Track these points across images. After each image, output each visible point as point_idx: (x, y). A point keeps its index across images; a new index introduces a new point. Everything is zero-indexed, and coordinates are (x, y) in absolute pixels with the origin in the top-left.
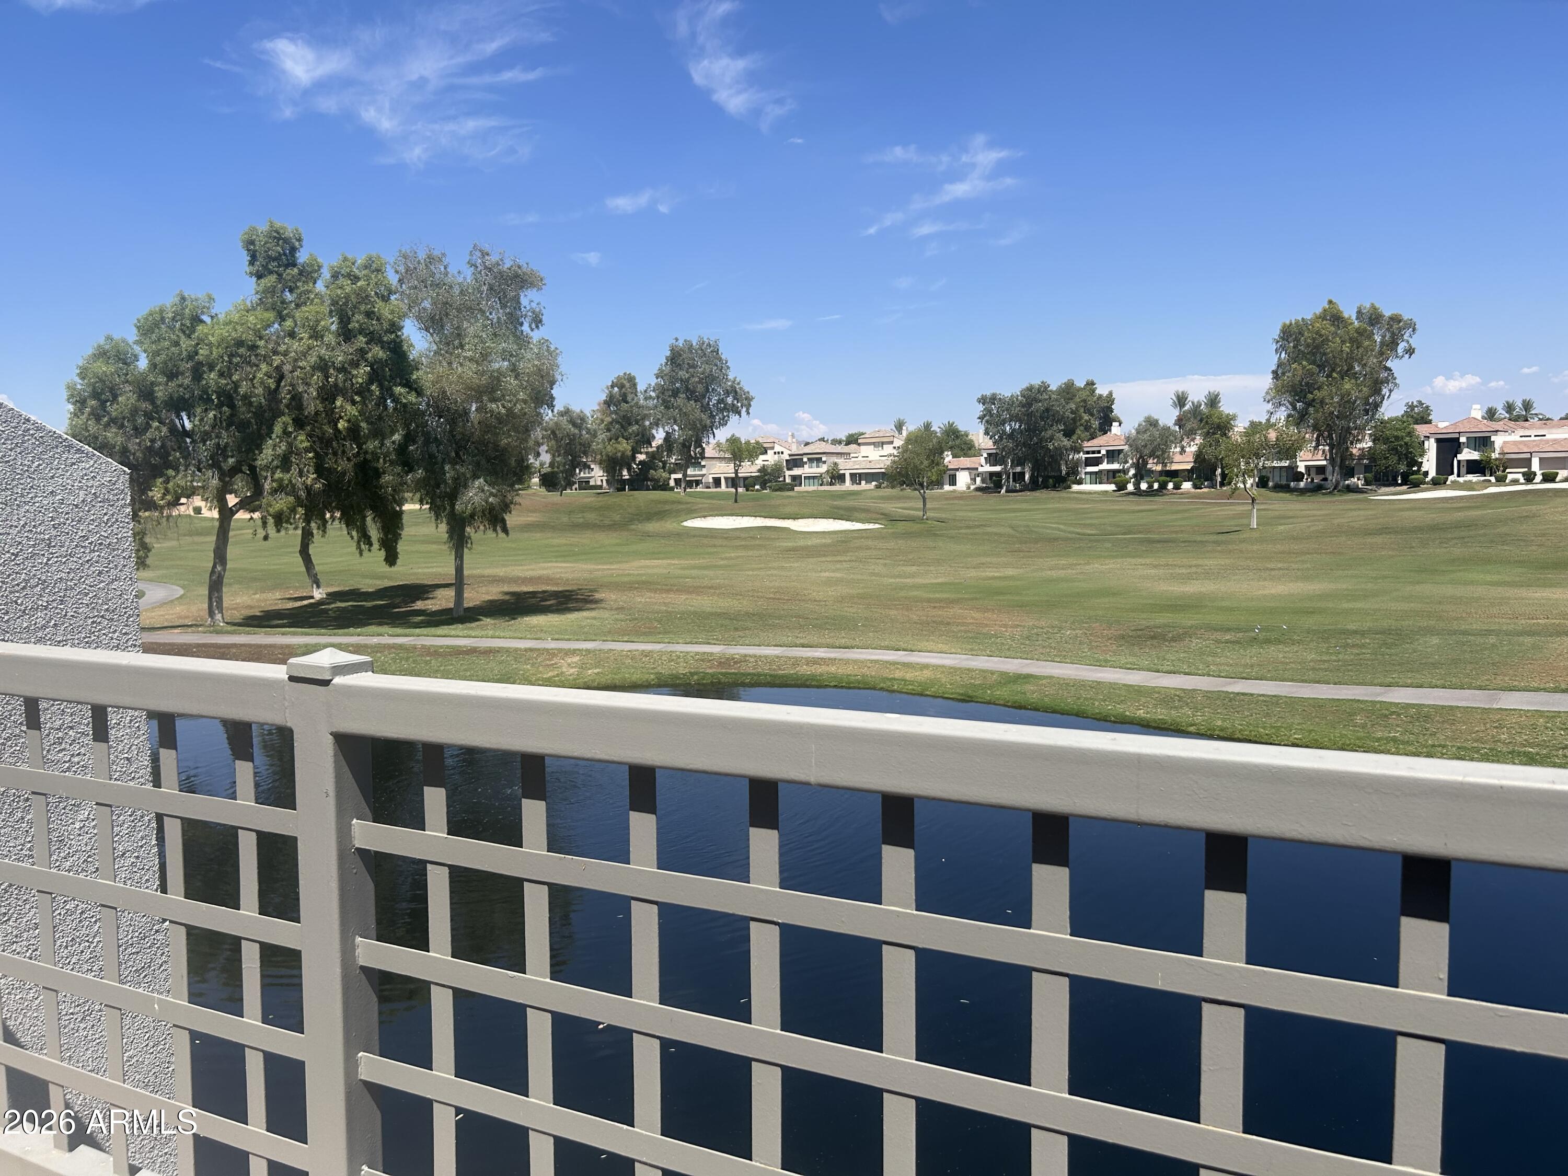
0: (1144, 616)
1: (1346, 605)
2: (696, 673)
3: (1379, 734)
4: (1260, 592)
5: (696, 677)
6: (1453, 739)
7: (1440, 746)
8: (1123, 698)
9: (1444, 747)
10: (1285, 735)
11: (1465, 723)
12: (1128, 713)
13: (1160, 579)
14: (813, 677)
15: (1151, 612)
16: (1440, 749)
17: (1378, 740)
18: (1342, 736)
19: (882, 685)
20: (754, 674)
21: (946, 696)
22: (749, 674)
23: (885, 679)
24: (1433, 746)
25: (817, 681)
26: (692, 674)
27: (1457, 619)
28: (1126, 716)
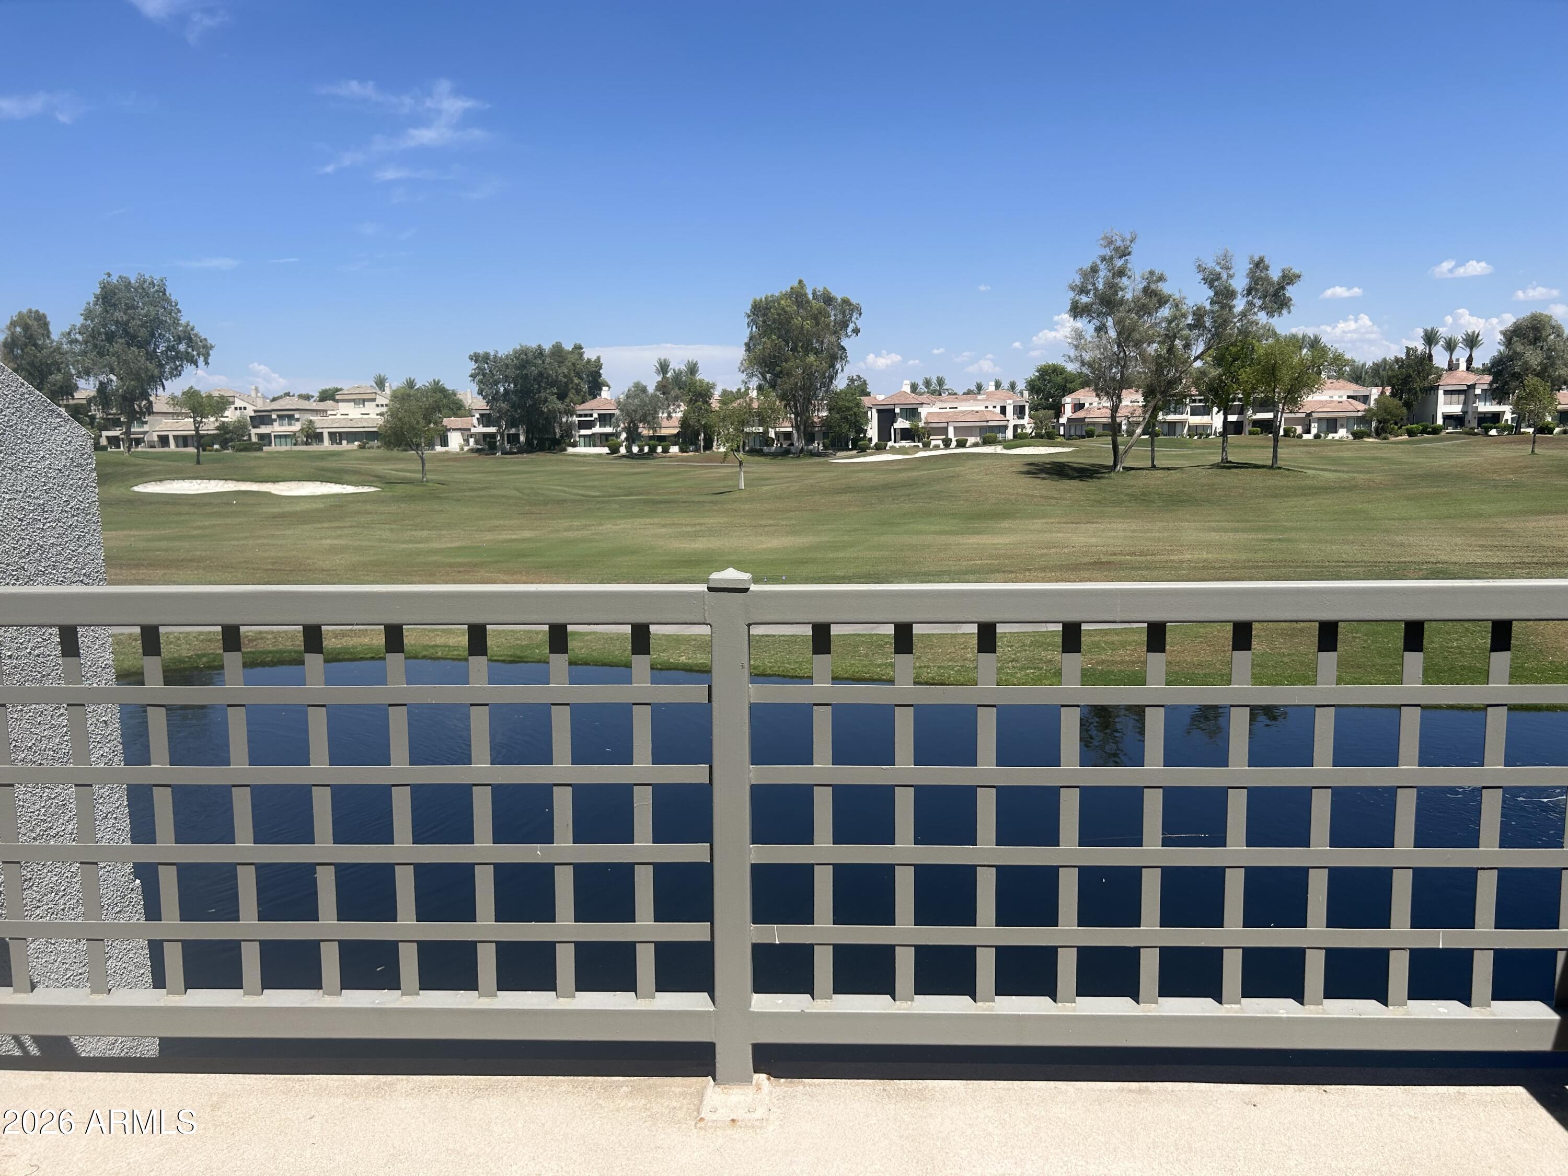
0: (665, 571)
1: (831, 555)
2: (204, 655)
3: (879, 662)
4: (760, 547)
5: (204, 660)
6: (934, 661)
7: (925, 667)
8: (665, 647)
9: (928, 667)
10: (807, 668)
11: (940, 647)
12: (671, 660)
13: (671, 537)
14: (345, 650)
15: (671, 568)
16: (925, 669)
17: (879, 666)
18: (852, 665)
19: (425, 653)
20: (276, 652)
21: (495, 658)
22: (270, 652)
23: (426, 647)
24: (920, 667)
25: (351, 653)
26: (200, 656)
27: (917, 563)
28: (671, 663)
